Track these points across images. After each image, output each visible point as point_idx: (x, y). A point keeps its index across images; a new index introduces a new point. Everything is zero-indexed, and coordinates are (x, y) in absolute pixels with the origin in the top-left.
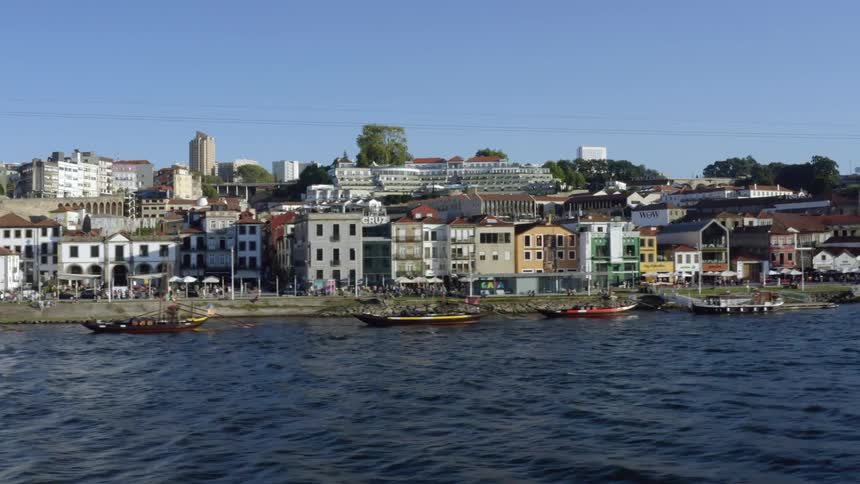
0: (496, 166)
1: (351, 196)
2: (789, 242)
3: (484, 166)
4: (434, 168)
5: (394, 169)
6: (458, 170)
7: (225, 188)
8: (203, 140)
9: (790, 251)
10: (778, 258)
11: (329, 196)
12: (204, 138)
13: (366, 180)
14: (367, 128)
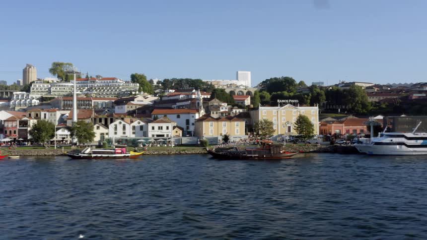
0: (113, 82)
1: (30, 97)
2: (14, 125)
3: (104, 82)
4: (84, 83)
5: (63, 84)
6: (93, 84)
7: (8, 92)
8: (29, 68)
9: (15, 129)
10: (8, 133)
11: (20, 97)
12: (30, 67)
13: (45, 89)
14: (54, 64)
